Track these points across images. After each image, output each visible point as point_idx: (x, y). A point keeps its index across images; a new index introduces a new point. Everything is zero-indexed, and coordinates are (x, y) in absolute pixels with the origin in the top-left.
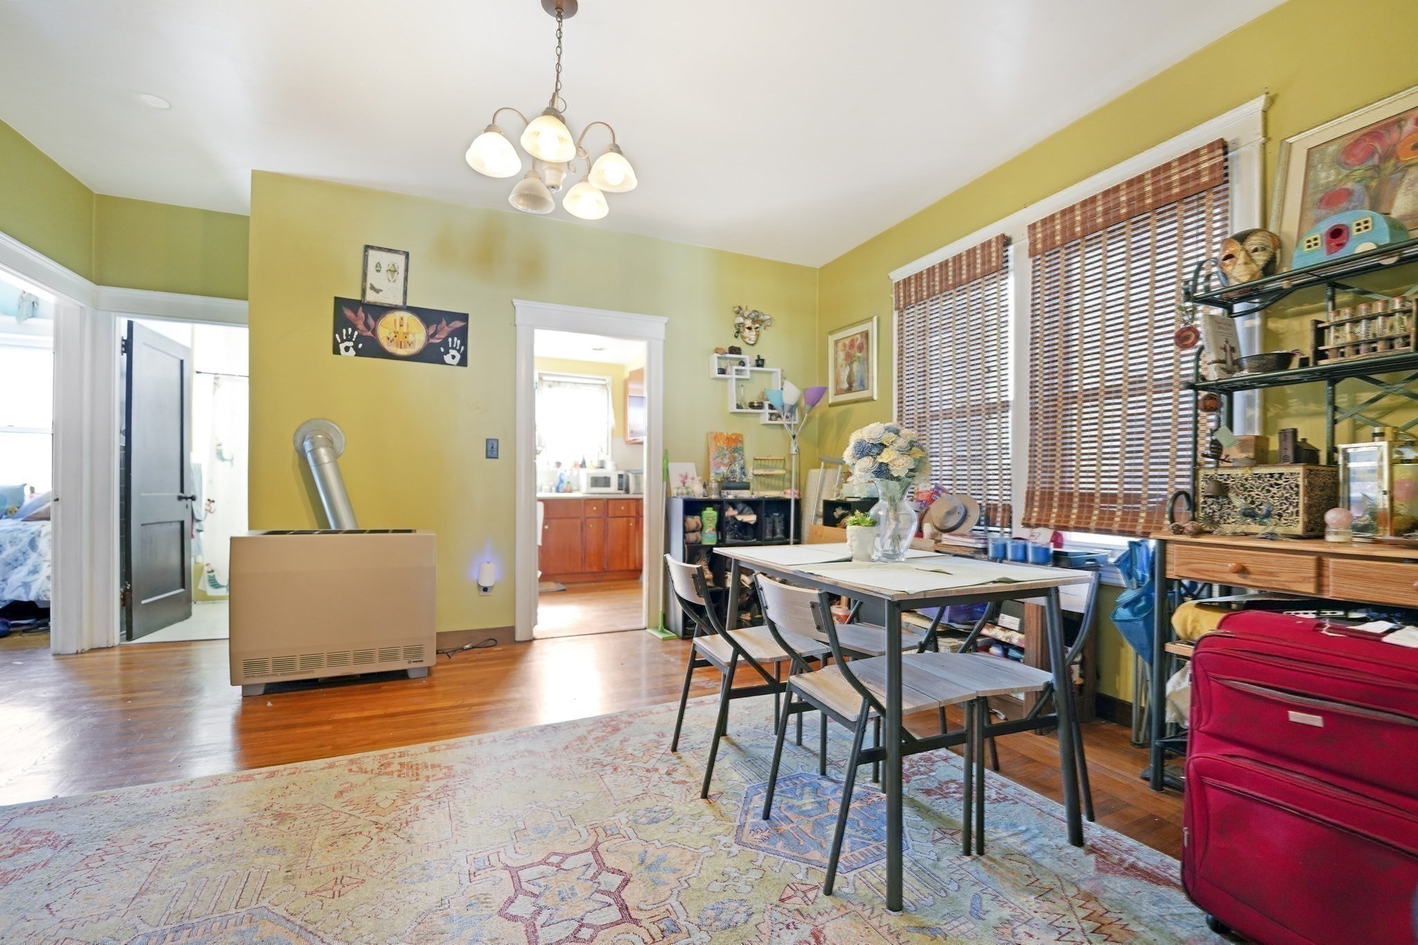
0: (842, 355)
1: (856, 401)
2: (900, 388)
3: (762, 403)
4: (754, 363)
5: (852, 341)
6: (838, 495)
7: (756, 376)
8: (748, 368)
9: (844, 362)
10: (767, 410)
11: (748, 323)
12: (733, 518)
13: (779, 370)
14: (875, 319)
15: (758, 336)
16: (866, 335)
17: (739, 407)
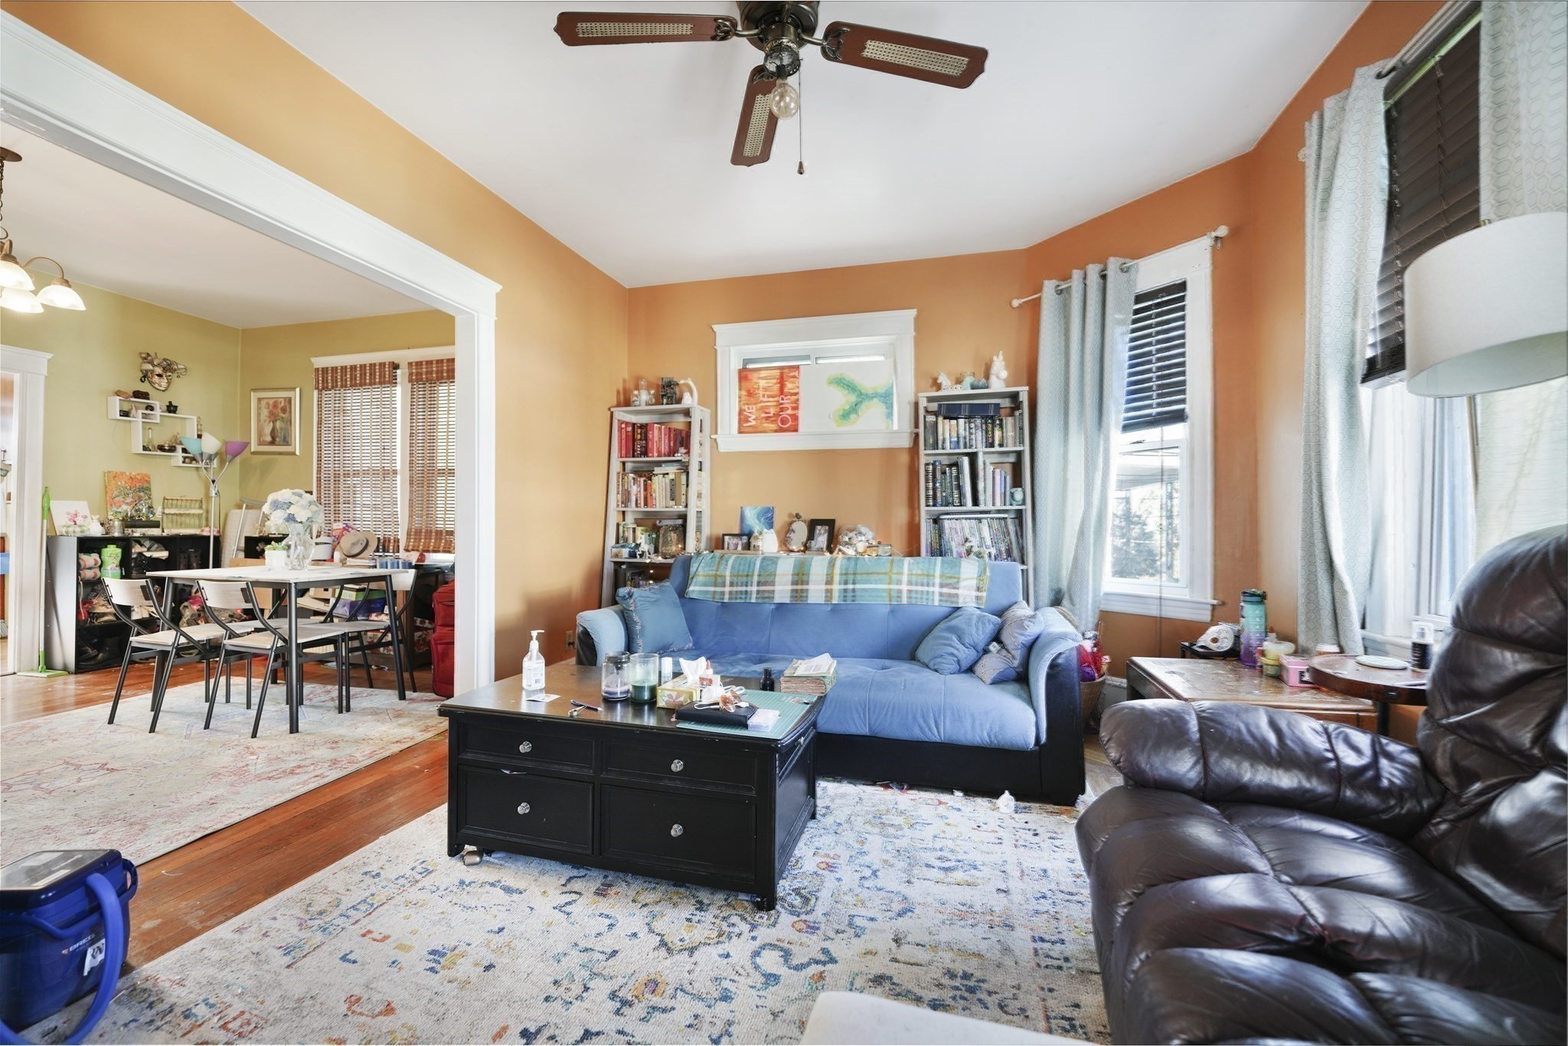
0: (265, 412)
1: (280, 453)
2: (319, 450)
3: (175, 447)
4: (165, 408)
5: (276, 402)
6: (261, 532)
7: (166, 419)
8: (158, 412)
9: (268, 419)
10: (179, 454)
11: (159, 370)
12: (140, 554)
13: (195, 418)
14: (298, 390)
15: (169, 383)
16: (289, 400)
17: (145, 448)
